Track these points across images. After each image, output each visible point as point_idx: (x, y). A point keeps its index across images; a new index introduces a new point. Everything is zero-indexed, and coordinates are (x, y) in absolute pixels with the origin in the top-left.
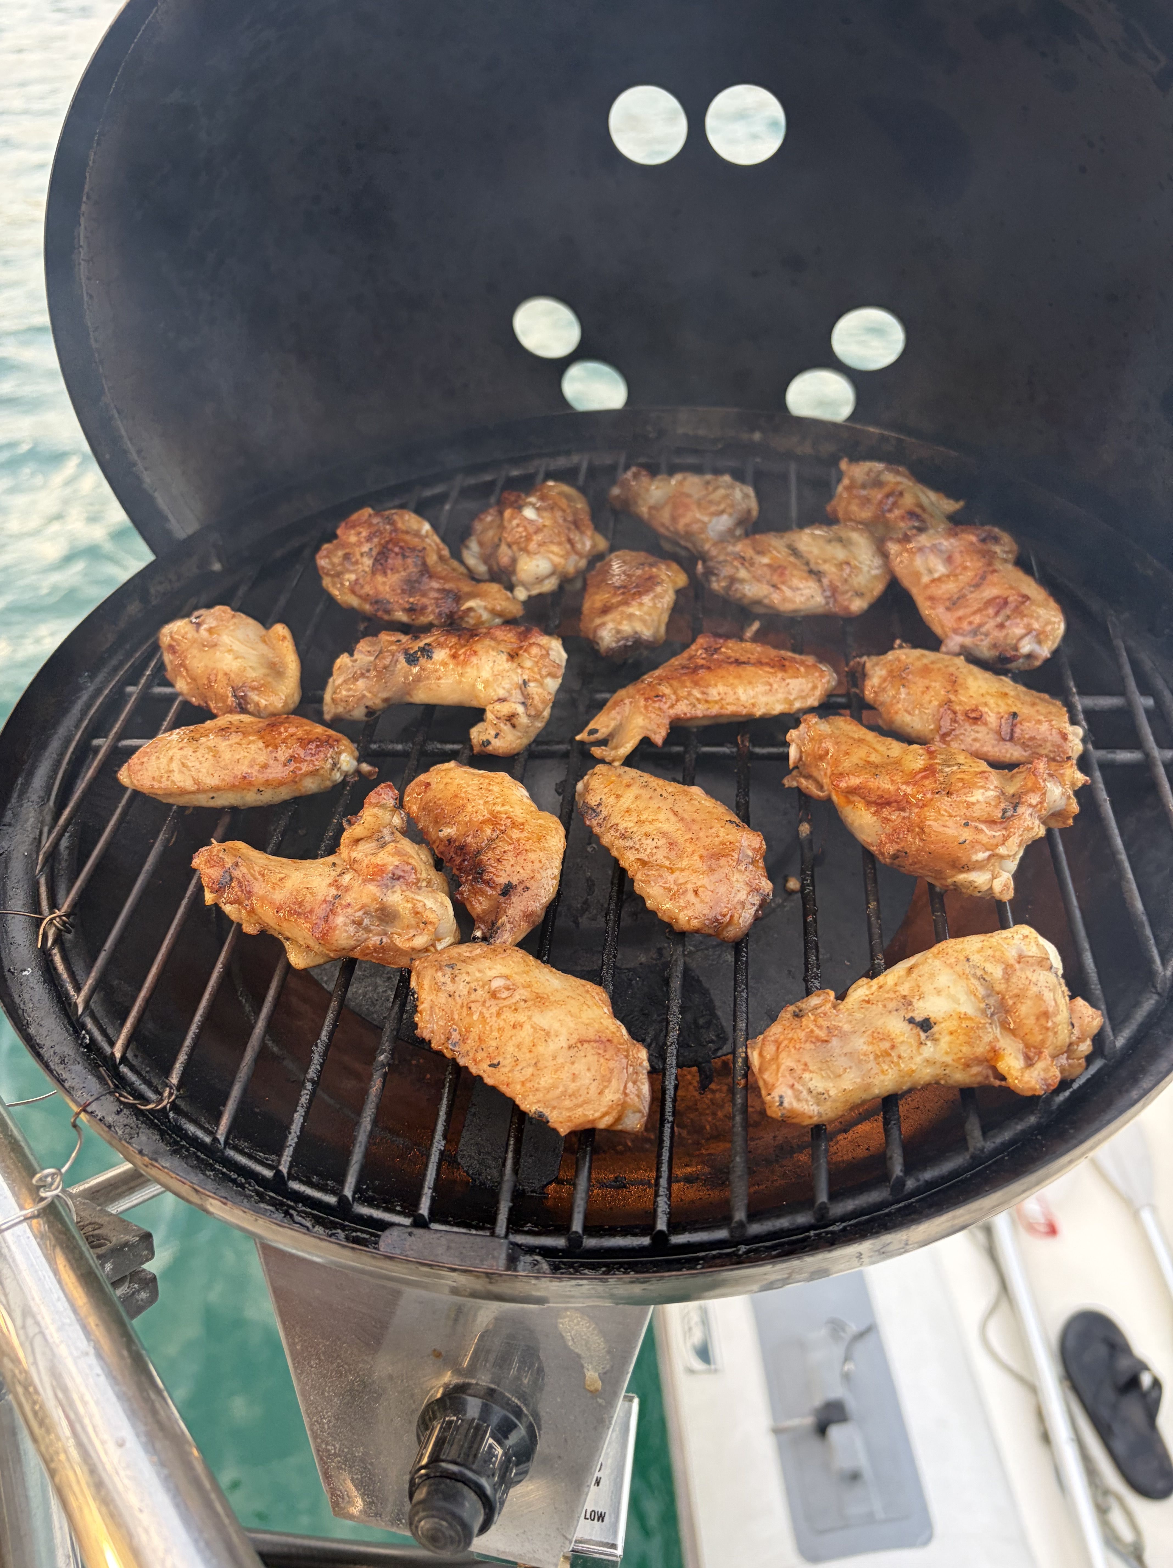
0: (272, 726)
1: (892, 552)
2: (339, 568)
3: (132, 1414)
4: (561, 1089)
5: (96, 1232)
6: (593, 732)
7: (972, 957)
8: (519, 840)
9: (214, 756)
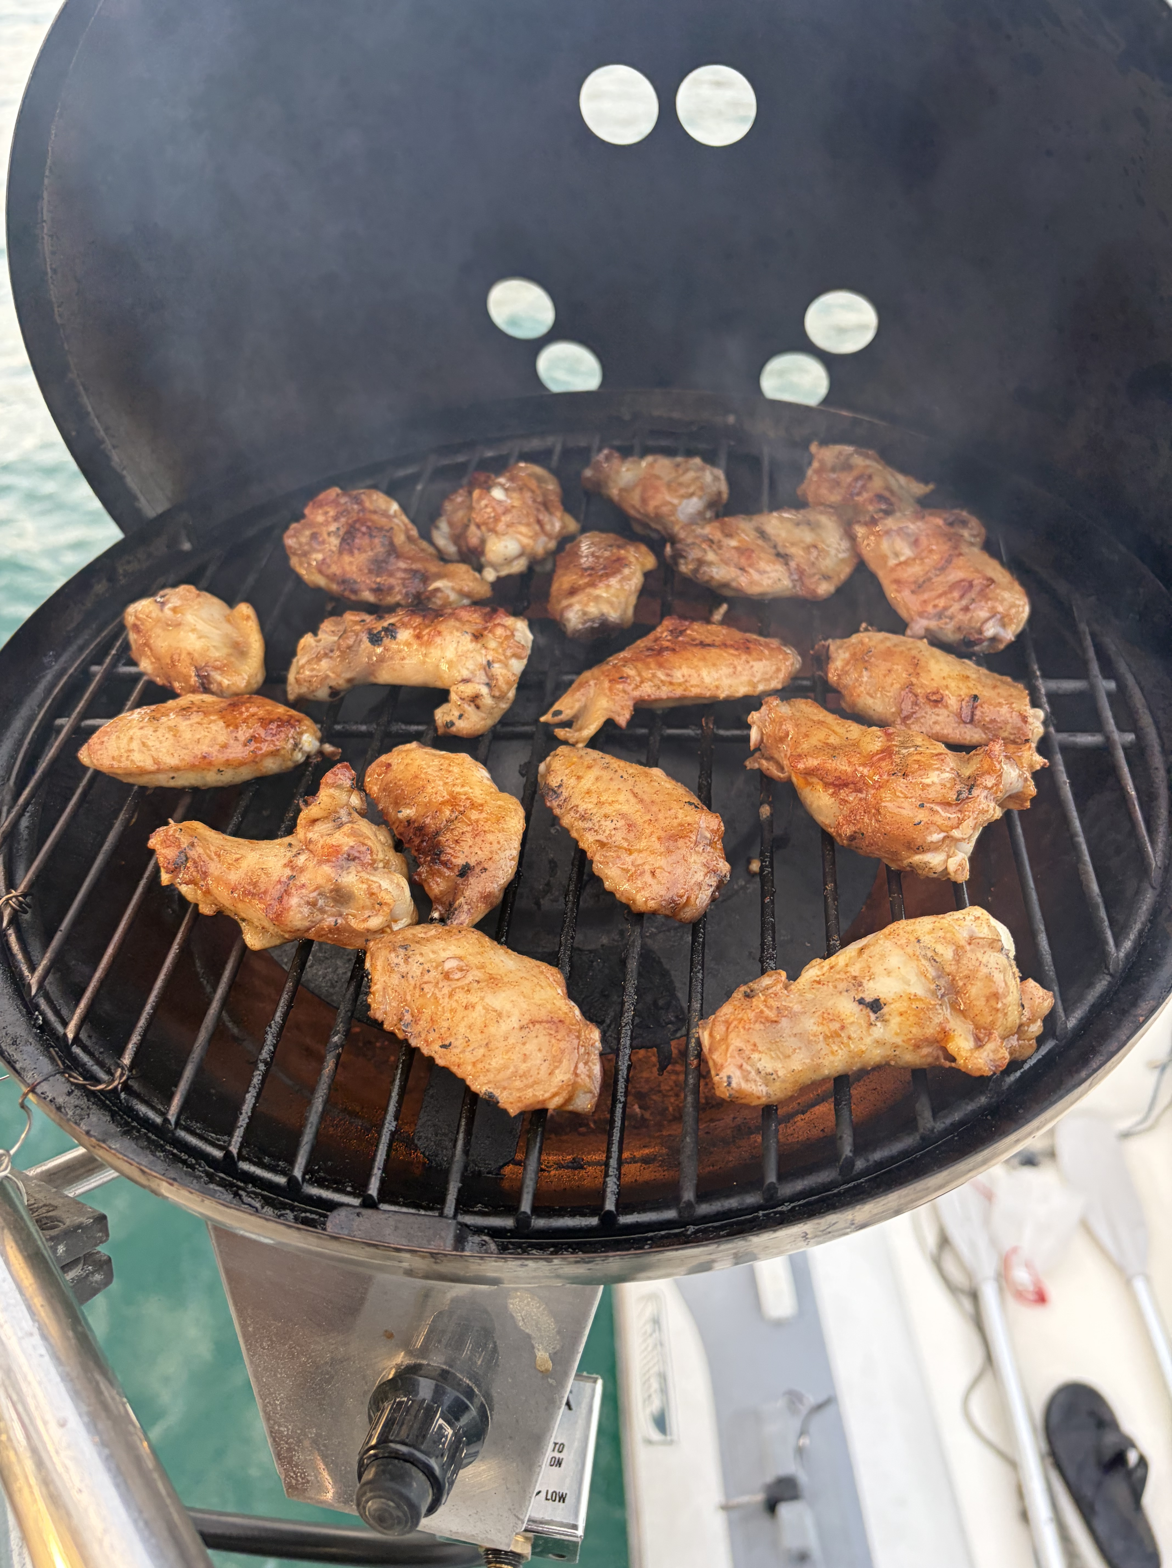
0: (234, 706)
1: (859, 535)
2: (306, 548)
3: (76, 1395)
4: (512, 1069)
5: (50, 1214)
6: (558, 713)
7: (922, 939)
8: (477, 821)
9: (175, 736)
